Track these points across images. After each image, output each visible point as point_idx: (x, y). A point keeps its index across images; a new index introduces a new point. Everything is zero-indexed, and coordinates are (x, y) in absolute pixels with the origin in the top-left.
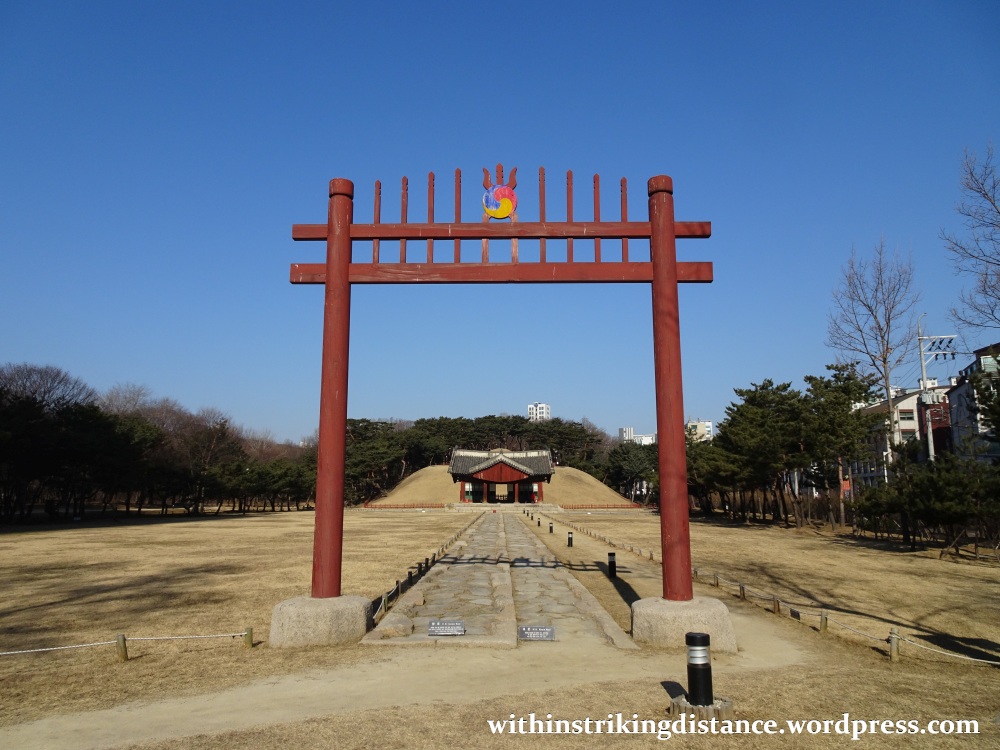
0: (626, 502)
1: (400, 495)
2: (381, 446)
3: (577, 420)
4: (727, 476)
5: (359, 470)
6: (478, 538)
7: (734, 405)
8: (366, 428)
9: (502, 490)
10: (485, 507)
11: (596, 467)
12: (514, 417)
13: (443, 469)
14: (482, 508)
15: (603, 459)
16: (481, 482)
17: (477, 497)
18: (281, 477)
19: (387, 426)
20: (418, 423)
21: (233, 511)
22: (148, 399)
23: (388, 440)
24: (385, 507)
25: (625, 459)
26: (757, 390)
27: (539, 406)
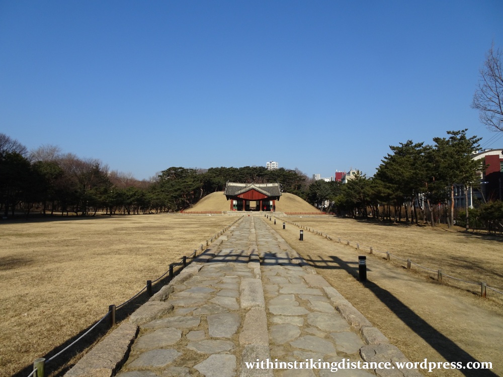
0: (318, 211)
1: (199, 207)
2: (189, 181)
3: (293, 169)
4: (385, 196)
5: (177, 193)
6: (237, 233)
7: (389, 155)
8: (182, 172)
9: (253, 204)
10: (244, 213)
11: (302, 193)
12: (260, 167)
13: (221, 193)
14: (242, 214)
15: (306, 189)
16: (242, 199)
17: (240, 208)
18: (132, 196)
19: (193, 171)
20: (209, 170)
21: (107, 214)
22: (60, 153)
23: (194, 178)
24: (191, 213)
25: (318, 189)
26: (403, 147)
27: (272, 163)
